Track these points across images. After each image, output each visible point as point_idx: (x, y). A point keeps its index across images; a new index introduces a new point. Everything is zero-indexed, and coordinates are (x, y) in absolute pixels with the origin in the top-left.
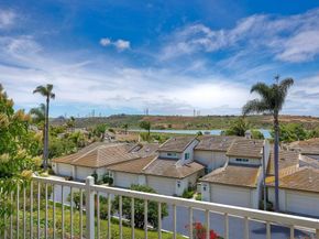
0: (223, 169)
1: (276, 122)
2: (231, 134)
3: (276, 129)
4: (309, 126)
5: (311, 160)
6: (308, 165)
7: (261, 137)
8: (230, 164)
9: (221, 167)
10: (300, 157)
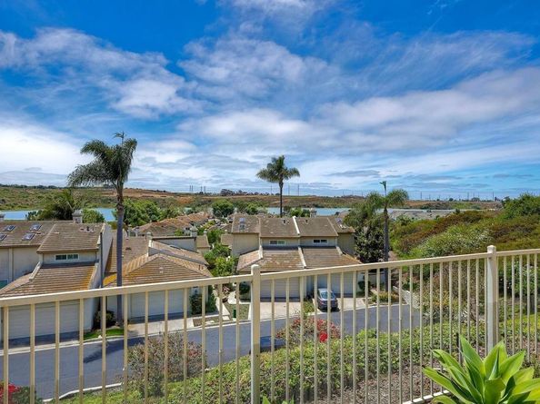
0: (31, 276)
1: (120, 198)
2: (48, 216)
3: (120, 207)
4: (164, 203)
5: (163, 247)
6: (160, 252)
7: (100, 219)
8: (44, 266)
9: (27, 273)
10: (151, 244)
